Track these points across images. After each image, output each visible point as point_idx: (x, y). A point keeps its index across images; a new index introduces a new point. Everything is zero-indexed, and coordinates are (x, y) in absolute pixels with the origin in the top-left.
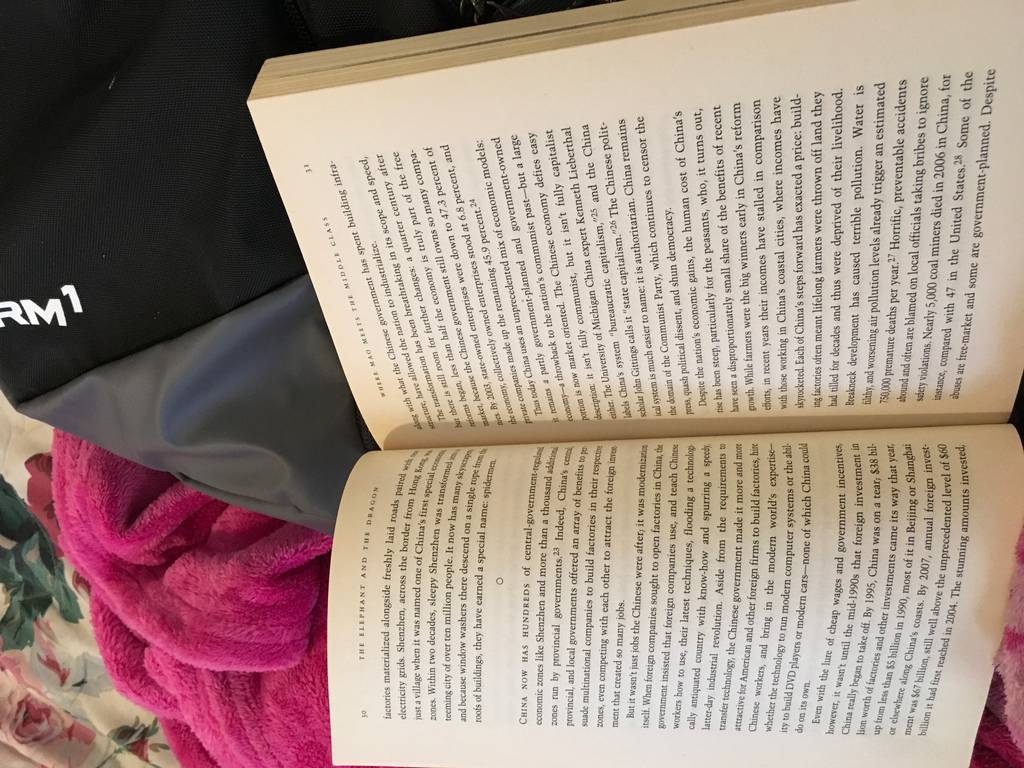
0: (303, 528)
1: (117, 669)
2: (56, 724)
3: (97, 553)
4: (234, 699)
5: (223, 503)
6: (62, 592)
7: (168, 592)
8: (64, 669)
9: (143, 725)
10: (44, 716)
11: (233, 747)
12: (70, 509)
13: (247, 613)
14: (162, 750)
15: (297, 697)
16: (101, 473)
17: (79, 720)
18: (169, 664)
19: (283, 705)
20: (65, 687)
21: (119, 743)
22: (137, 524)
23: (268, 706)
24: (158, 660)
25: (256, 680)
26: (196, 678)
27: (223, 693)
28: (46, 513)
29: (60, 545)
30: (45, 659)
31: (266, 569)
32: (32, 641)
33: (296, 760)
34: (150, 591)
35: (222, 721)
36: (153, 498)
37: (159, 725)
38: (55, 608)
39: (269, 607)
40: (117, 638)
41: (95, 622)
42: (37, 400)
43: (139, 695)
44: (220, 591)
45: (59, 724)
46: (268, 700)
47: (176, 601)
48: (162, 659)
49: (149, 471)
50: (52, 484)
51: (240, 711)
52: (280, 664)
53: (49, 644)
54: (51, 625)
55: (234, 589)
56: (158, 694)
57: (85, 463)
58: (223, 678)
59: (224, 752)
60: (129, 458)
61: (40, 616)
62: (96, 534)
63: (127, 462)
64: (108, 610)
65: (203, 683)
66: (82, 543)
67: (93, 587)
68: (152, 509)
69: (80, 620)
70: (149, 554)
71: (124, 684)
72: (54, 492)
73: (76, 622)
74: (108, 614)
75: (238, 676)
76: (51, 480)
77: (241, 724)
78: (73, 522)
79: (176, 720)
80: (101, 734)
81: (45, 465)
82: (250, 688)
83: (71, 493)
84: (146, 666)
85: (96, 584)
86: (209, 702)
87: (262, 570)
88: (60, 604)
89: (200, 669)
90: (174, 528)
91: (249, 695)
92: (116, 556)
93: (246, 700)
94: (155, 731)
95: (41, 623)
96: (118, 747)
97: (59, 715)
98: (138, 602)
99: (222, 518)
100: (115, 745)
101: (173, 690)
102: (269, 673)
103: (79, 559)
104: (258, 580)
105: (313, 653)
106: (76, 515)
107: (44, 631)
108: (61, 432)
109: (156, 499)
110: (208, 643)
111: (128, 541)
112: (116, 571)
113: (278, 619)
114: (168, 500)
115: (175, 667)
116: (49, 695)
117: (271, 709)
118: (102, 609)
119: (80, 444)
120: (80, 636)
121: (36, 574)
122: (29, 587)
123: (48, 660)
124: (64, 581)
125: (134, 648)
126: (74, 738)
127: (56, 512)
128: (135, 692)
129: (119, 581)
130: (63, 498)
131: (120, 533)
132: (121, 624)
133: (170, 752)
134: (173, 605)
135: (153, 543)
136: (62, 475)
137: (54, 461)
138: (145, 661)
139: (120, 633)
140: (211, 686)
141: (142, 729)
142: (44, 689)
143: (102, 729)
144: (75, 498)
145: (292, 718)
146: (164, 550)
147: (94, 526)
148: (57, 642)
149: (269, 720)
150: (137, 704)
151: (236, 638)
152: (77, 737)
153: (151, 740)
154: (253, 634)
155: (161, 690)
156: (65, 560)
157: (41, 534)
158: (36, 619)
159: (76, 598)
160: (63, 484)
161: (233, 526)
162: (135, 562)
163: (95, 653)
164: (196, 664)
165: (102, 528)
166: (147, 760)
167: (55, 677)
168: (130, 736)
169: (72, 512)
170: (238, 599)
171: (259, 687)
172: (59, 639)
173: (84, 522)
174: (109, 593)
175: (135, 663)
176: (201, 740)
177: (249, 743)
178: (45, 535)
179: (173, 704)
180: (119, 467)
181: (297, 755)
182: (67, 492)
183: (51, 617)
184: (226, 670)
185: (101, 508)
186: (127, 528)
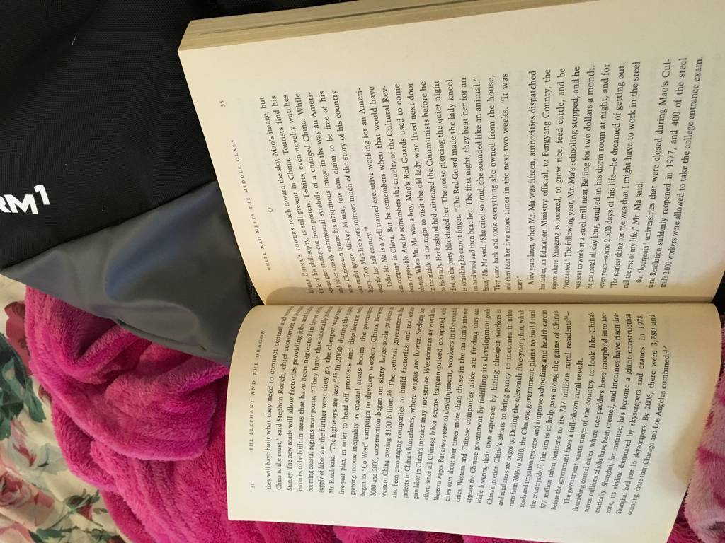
0: (206, 360)
1: (71, 456)
2: (26, 493)
3: (57, 374)
4: (156, 480)
5: (148, 341)
6: (31, 400)
7: (108, 403)
8: (32, 455)
9: (89, 495)
10: (17, 487)
11: (153, 512)
12: (39, 343)
13: (165, 419)
14: (102, 513)
15: (199, 478)
16: (60, 318)
17: (42, 491)
18: (109, 453)
19: (190, 483)
20: (33, 467)
21: (71, 508)
22: (87, 354)
23: (179, 484)
24: (100, 450)
25: (171, 466)
26: (127, 463)
27: (147, 474)
28: (20, 344)
29: (30, 367)
30: (18, 447)
31: (179, 389)
32: (9, 434)
33: (198, 522)
34: (95, 402)
35: (146, 494)
36: (98, 336)
37: (100, 495)
38: (25, 411)
39: (180, 415)
40: (71, 434)
41: (55, 422)
42: (16, 266)
43: (87, 474)
44: (146, 404)
45: (28, 493)
46: (179, 480)
47: (114, 410)
48: (103, 450)
49: (95, 317)
50: (26, 325)
51: (159, 488)
52: (188, 455)
53: (22, 436)
54: (23, 424)
55: (156, 402)
56: (100, 473)
57: (49, 310)
58: (147, 464)
59: (147, 516)
60: (81, 308)
61: (15, 416)
62: (57, 362)
63: (80, 311)
64: (65, 414)
65: (132, 467)
66: (47, 367)
67: (54, 398)
68: (98, 345)
69: (44, 421)
70: (94, 375)
71: (76, 467)
72: (27, 330)
73: (42, 422)
74: (65, 417)
75: (159, 462)
76: (24, 322)
77: (160, 496)
78: (40, 352)
79: (112, 492)
80: (58, 500)
81: (19, 311)
82: (167, 471)
83: (39, 331)
84: (91, 454)
85: (55, 396)
86: (136, 481)
87: (176, 389)
88: (29, 408)
89: (130, 459)
90: (113, 358)
91: (165, 476)
92: (71, 377)
93: (164, 480)
94: (97, 499)
95: (16, 423)
96: (70, 510)
97: (28, 486)
98: (86, 410)
99: (147, 351)
100: (68, 509)
101: (110, 471)
102: (180, 461)
103: (44, 378)
104: (173, 397)
105: (211, 447)
106: (43, 348)
107: (18, 428)
108: (32, 289)
109: (100, 337)
110: (136, 440)
111: (80, 367)
112: (71, 387)
113: (187, 424)
114: (108, 338)
115: (113, 455)
116: (21, 473)
117: (181, 486)
118: (60, 413)
119: (46, 296)
120: (44, 431)
121: (12, 387)
122: (7, 396)
123: (21, 447)
124: (33, 393)
125: (83, 441)
126: (39, 504)
127: (28, 345)
128: (83, 472)
129: (73, 394)
130: (32, 335)
131: (74, 361)
132: (74, 424)
133: (108, 514)
134: (112, 413)
135: (98, 368)
136: (32, 319)
137: (27, 309)
138: (91, 450)
139: (72, 431)
140: (138, 470)
141: (88, 498)
142: (18, 468)
143: (59, 497)
144: (41, 336)
145: (196, 493)
146: (105, 372)
147: (55, 355)
148: (27, 435)
149: (180, 494)
150: (84, 481)
151: (157, 437)
152: (41, 502)
153: (95, 506)
154: (170, 435)
155: (102, 472)
156: (33, 377)
157: (16, 360)
158: (12, 419)
159: (41, 404)
160: (33, 325)
161: (155, 357)
162: (85, 382)
163: (55, 444)
164: (128, 454)
165: (62, 358)
166: (91, 520)
167: (26, 460)
168: (79, 503)
169: (40, 346)
170: (159, 410)
171: (173, 471)
172: (28, 433)
173: (48, 352)
174: (65, 403)
175: (83, 452)
176: (130, 507)
177: (165, 510)
178: (19, 360)
179: (111, 481)
180: (74, 313)
181: (200, 519)
182: (36, 331)
183: (23, 418)
184: (150, 459)
185: (60, 343)
186: (78, 358)
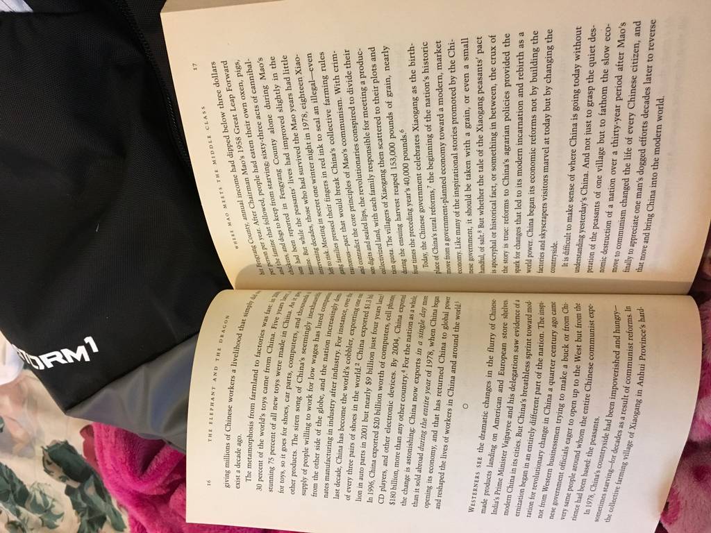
3: (127, 491)
6: (112, 512)
7: (172, 512)
12: (108, 464)
22: (148, 470)
29: (106, 486)
34: (162, 512)
36: (156, 453)
38: (109, 523)
42: (77, 406)
47: (178, 518)
61: (100, 529)
62: (125, 479)
64: (140, 523)
66: (118, 485)
67: (129, 510)
68: (157, 459)
69: (124, 530)
70: (158, 487)
72: (97, 453)
74: (140, 526)
78: (110, 473)
88: (111, 519)
90: (172, 470)
92: (138, 492)
98: (155, 520)
106: (112, 468)
109: (159, 452)
111: (144, 482)
112: (139, 501)
118: (136, 523)
121: (95, 502)
122: (92, 510)
124: (111, 503)
129: (143, 506)
130: (102, 457)
131: (139, 477)
134: (176, 521)
135: (160, 481)
136: (100, 442)
144: (110, 458)
146: (168, 483)
147: (123, 474)
158: (97, 531)
159: (121, 515)
160: (102, 449)
162: (152, 494)
165: (128, 476)
173: (117, 472)
174: (138, 514)
178: (97, 476)
182: (105, 454)
183: (107, 529)
185: (125, 463)
186: (143, 473)
